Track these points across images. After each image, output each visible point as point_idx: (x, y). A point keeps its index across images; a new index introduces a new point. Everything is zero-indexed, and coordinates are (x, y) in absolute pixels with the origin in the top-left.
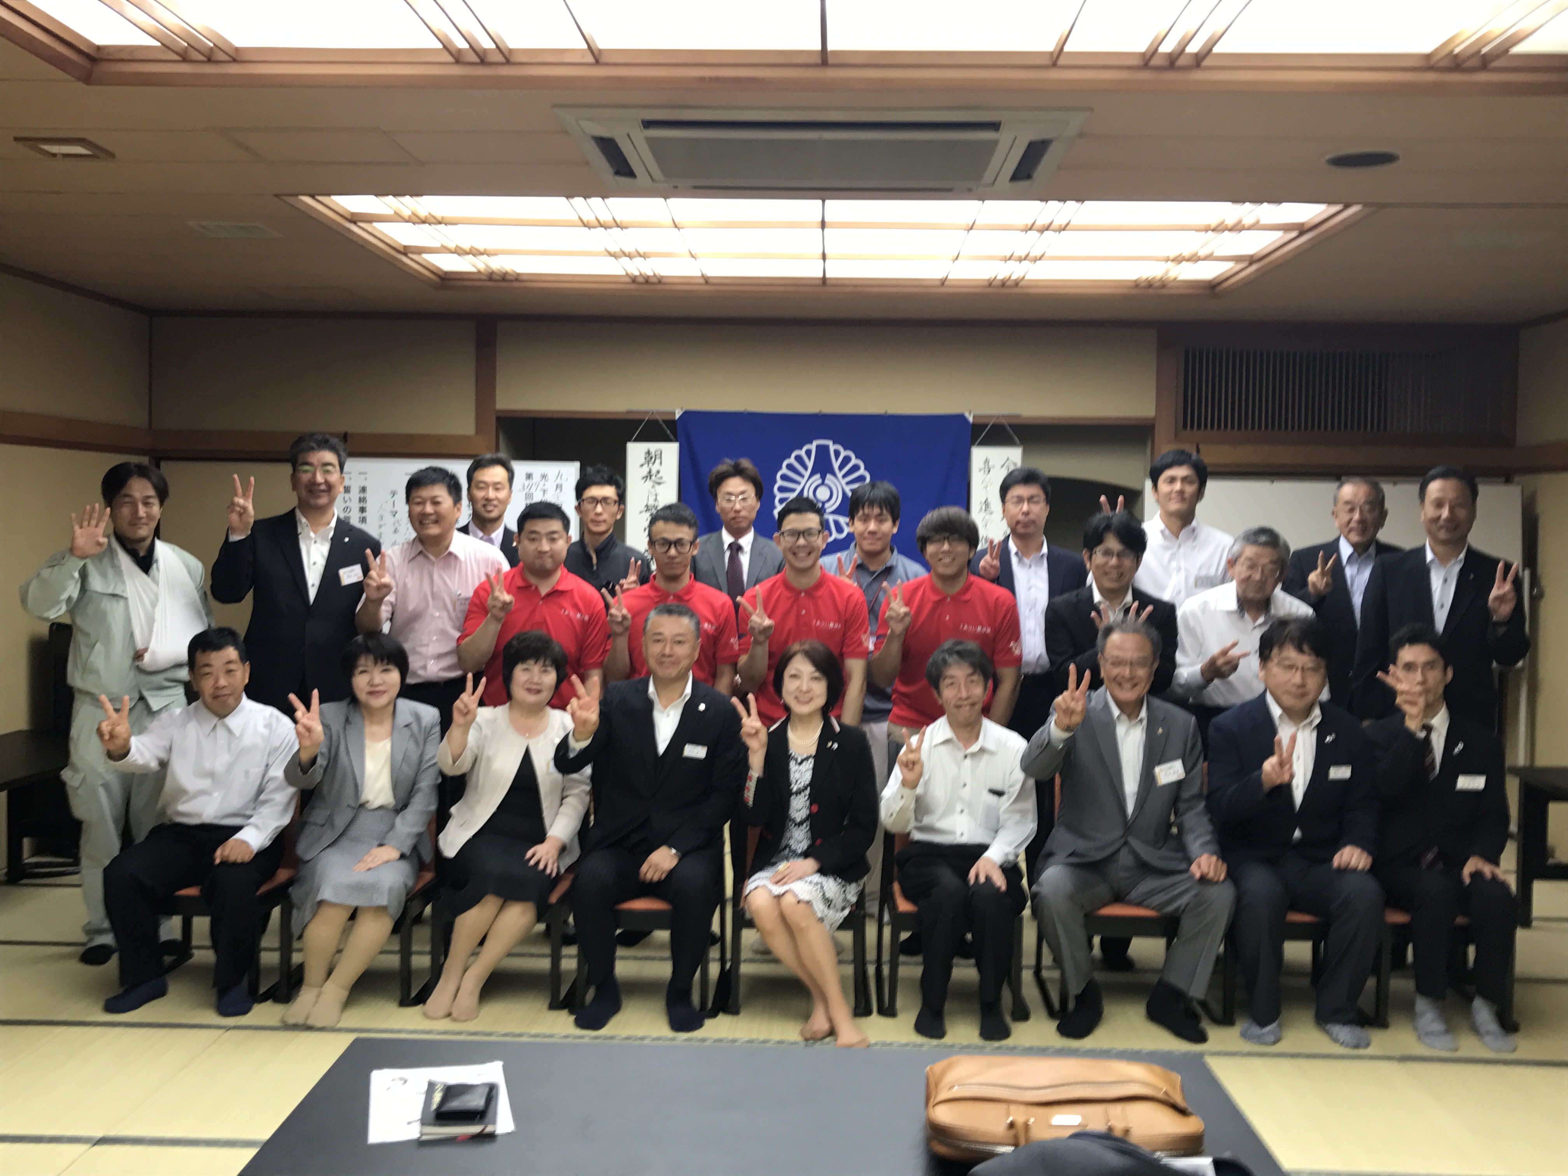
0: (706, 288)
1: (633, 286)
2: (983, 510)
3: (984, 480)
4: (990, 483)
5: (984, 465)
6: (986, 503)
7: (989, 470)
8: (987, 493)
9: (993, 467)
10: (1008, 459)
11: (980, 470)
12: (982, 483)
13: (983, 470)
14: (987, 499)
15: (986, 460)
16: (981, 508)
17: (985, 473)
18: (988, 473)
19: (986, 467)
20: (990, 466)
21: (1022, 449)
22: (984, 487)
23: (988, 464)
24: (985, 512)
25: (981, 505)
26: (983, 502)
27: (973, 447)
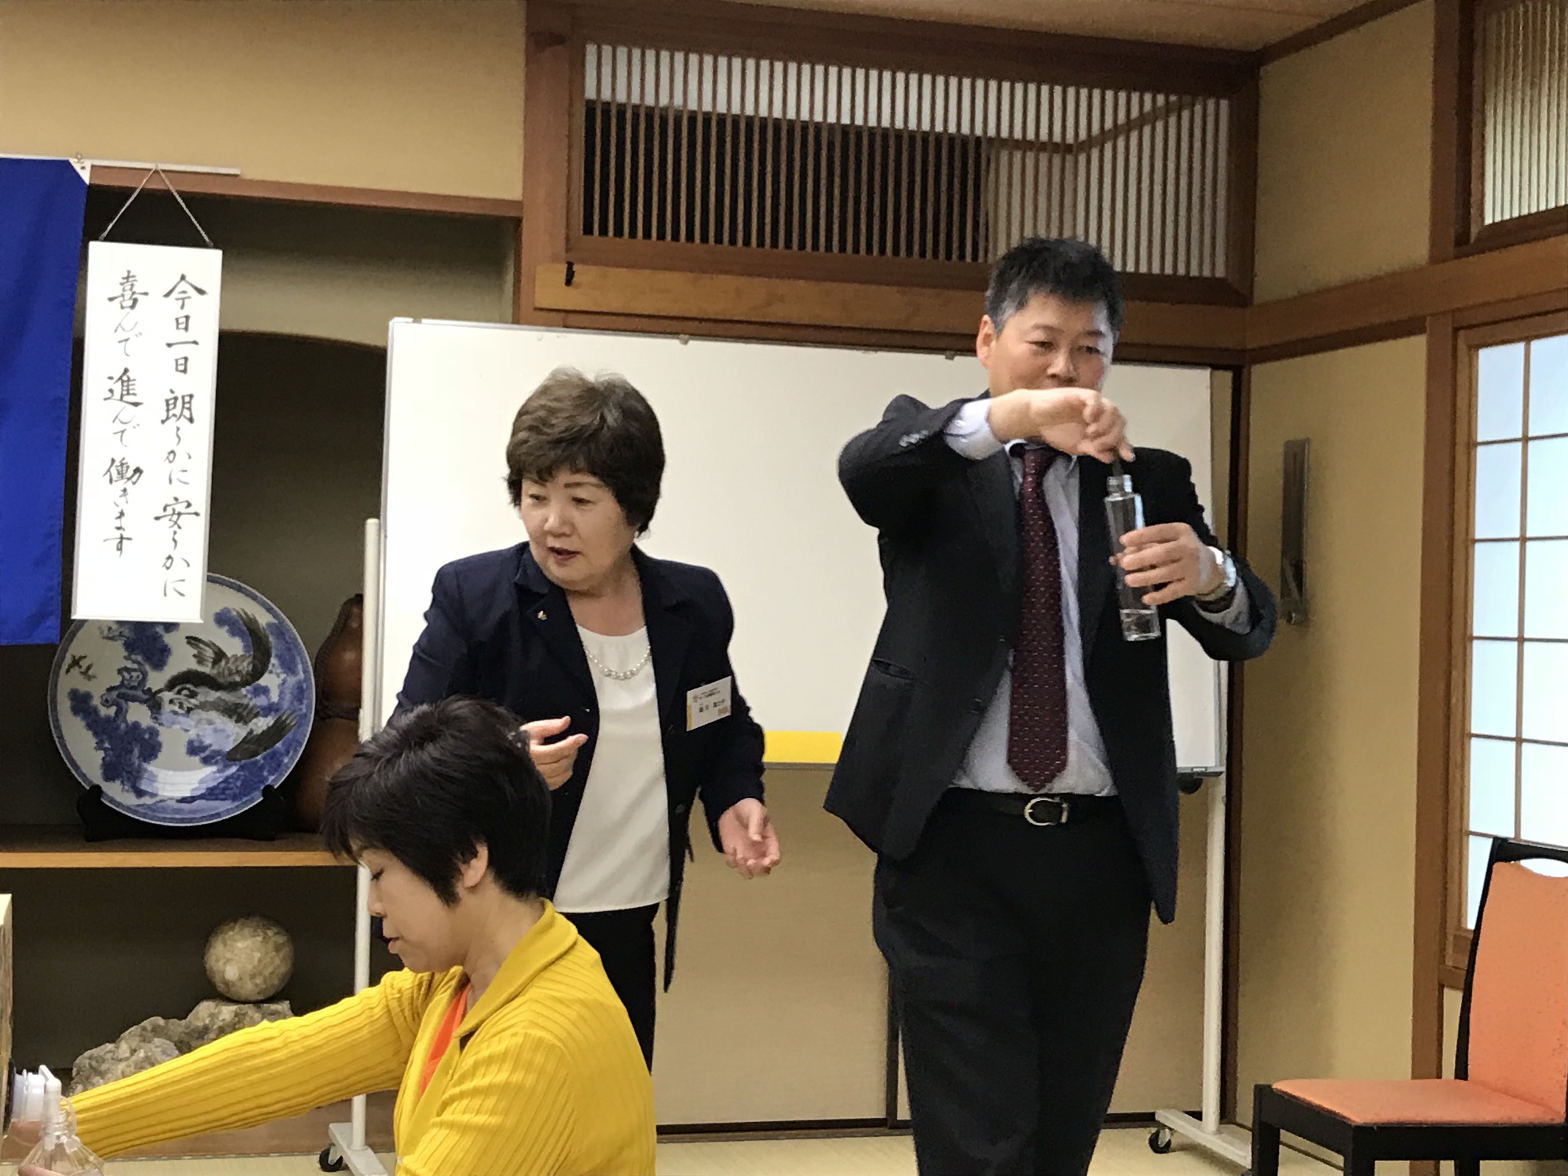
2: (117, 395)
3: (120, 324)
4: (136, 331)
5: (122, 287)
6: (125, 378)
7: (135, 301)
8: (127, 355)
9: (146, 294)
10: (183, 278)
11: (111, 299)
12: (116, 331)
13: (121, 299)
14: (126, 371)
15: (125, 275)
16: (111, 391)
17: (122, 307)
18: (133, 307)
19: (128, 294)
20: (137, 291)
21: (218, 254)
22: (120, 342)
23: (132, 285)
24: (121, 400)
25: (110, 384)
26: (116, 377)
27: (92, 244)
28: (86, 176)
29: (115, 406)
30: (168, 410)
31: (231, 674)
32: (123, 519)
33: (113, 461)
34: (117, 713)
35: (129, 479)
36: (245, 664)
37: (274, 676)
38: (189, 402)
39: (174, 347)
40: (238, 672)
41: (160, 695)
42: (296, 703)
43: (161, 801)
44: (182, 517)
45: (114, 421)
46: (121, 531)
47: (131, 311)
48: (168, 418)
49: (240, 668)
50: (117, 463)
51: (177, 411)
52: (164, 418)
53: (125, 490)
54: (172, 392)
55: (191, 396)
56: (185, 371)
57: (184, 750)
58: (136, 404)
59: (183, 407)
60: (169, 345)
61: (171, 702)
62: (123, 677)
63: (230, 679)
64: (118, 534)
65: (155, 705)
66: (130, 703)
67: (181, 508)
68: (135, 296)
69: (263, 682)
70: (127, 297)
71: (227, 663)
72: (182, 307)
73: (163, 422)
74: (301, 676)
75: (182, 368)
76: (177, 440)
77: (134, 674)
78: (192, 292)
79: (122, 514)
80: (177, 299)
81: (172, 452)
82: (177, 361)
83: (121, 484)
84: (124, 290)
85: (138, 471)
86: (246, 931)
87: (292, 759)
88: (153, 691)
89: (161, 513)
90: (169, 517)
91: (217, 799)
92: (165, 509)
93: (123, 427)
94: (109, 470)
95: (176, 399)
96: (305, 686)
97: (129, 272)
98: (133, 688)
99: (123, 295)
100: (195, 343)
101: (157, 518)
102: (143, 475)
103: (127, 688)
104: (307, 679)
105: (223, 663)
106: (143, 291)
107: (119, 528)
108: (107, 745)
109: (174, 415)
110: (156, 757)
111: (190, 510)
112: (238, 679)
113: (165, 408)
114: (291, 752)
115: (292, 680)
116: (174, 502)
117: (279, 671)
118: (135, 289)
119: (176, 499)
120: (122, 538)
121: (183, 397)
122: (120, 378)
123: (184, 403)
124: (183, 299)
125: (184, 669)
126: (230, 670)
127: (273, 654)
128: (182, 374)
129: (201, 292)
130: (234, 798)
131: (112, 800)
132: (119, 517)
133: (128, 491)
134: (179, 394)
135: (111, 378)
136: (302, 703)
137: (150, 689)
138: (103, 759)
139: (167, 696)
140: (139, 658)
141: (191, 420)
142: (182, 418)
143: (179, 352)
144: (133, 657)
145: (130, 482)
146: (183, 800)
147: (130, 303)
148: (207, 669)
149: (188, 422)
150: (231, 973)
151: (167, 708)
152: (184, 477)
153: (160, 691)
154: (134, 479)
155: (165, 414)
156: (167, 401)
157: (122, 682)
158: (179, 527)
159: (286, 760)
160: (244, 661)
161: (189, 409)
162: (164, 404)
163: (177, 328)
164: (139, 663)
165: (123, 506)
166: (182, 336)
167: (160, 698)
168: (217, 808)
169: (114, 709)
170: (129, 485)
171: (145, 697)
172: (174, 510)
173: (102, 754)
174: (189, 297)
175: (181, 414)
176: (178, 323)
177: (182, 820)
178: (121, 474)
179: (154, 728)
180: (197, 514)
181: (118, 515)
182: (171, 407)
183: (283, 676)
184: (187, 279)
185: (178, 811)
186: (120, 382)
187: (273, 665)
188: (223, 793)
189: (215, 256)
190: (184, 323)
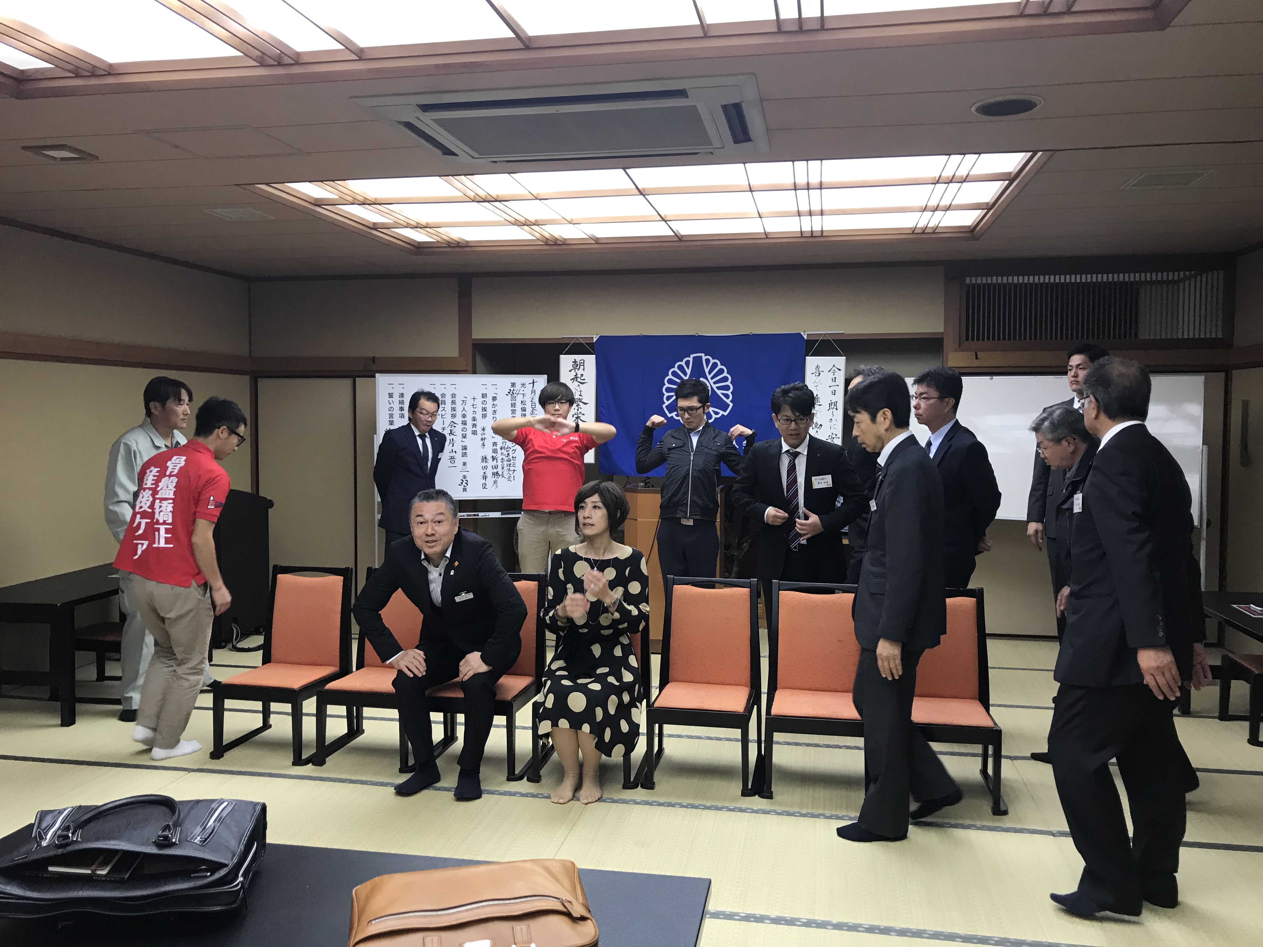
0: (596, 246)
1: (546, 247)
3: (815, 381)
4: (820, 383)
5: (816, 370)
7: (820, 374)
10: (834, 366)
11: (812, 374)
13: (815, 373)
17: (816, 376)
19: (817, 372)
20: (820, 371)
21: (844, 358)
23: (818, 369)
27: (807, 357)
28: (805, 337)
30: (830, 407)
35: (819, 428)
38: (836, 404)
39: (831, 387)
47: (819, 377)
48: (830, 409)
51: (833, 407)
52: (828, 409)
54: (831, 401)
55: (837, 402)
56: (835, 394)
58: (820, 405)
67: (834, 436)
72: (833, 375)
75: (833, 393)
76: (833, 415)
78: (837, 370)
80: (833, 372)
81: (831, 419)
82: (832, 391)
85: (821, 425)
97: (818, 365)
100: (838, 385)
102: (823, 426)
106: (822, 370)
111: (837, 437)
119: (832, 434)
123: (834, 404)
129: (840, 370)
134: (833, 402)
141: (837, 409)
142: (834, 409)
143: (833, 389)
147: (818, 374)
152: (835, 427)
161: (836, 406)
162: (829, 405)
163: (832, 381)
166: (834, 384)
170: (818, 430)
178: (816, 427)
182: (831, 405)
189: (843, 359)
190: (834, 380)
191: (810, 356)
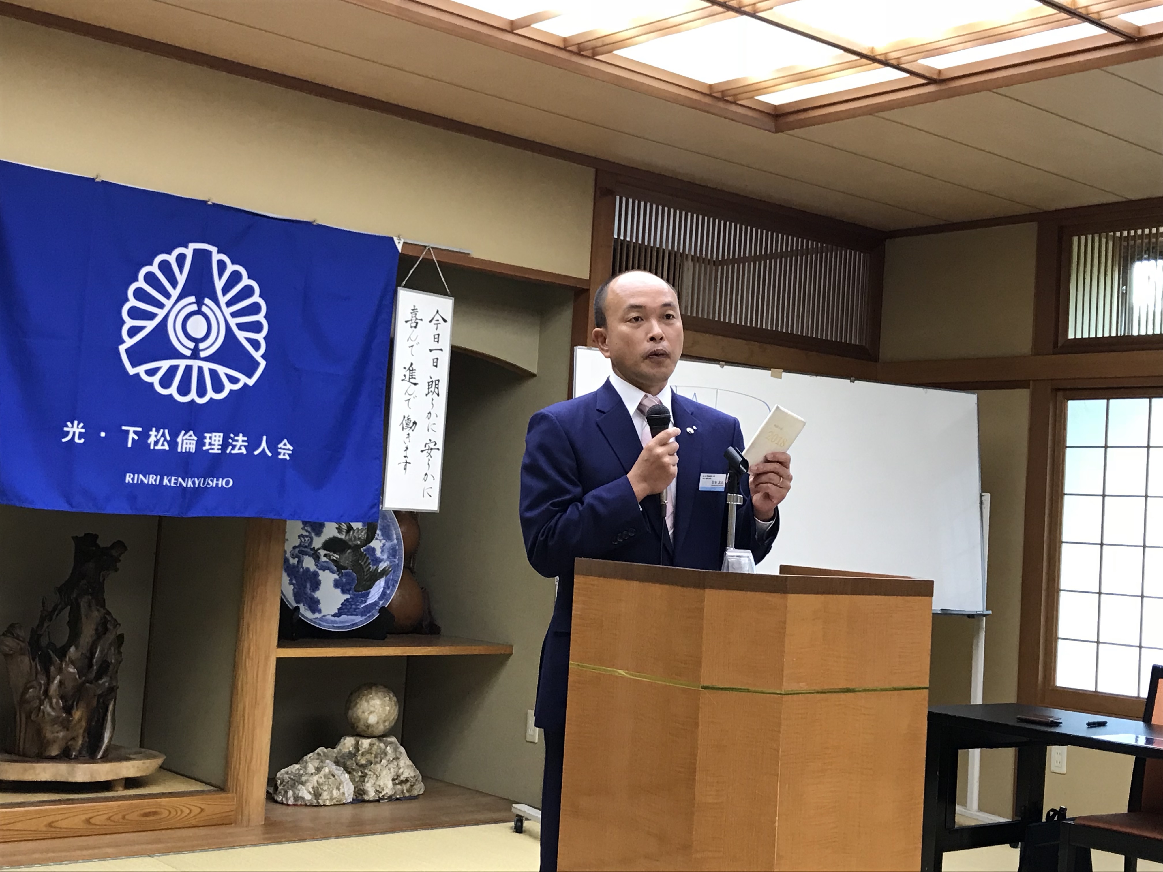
2: (407, 379)
3: (410, 337)
4: (416, 342)
5: (411, 315)
6: (411, 370)
7: (417, 323)
8: (413, 355)
9: (421, 320)
10: (437, 312)
11: (406, 322)
12: (408, 340)
13: (410, 322)
14: (412, 364)
15: (413, 308)
16: (405, 376)
17: (411, 327)
18: (415, 327)
19: (414, 318)
20: (418, 318)
21: (454, 300)
22: (410, 347)
23: (416, 314)
24: (409, 381)
25: (405, 372)
26: (407, 368)
27: (399, 288)
28: (399, 248)
29: (407, 384)
30: (429, 388)
31: (355, 540)
32: (407, 451)
33: (404, 417)
34: (298, 562)
35: (411, 428)
36: (363, 534)
37: (378, 541)
38: (438, 384)
39: (433, 352)
40: (359, 539)
41: (319, 551)
42: (391, 557)
43: (324, 616)
44: (432, 450)
45: (405, 394)
46: (406, 458)
47: (416, 330)
48: (429, 393)
49: (360, 536)
50: (406, 419)
51: (433, 389)
52: (427, 393)
53: (409, 434)
54: (431, 378)
55: (439, 381)
56: (436, 366)
57: (332, 584)
58: (415, 384)
59: (435, 387)
60: (431, 351)
61: (325, 555)
62: (301, 540)
63: (355, 543)
64: (404, 460)
65: (316, 557)
66: (304, 556)
67: (432, 445)
68: (417, 321)
69: (373, 544)
70: (413, 321)
71: (354, 533)
72: (437, 329)
73: (427, 395)
74: (395, 541)
75: (435, 364)
76: (432, 405)
77: (307, 539)
78: (441, 320)
79: (407, 448)
80: (435, 324)
81: (430, 413)
82: (433, 360)
83: (407, 431)
84: (412, 317)
85: (415, 423)
86: (380, 694)
87: (392, 591)
88: (316, 549)
89: (424, 449)
90: (427, 451)
91: (352, 615)
92: (425, 446)
93: (409, 397)
94: (402, 423)
95: (432, 382)
96: (397, 547)
97: (414, 306)
98: (306, 547)
99: (411, 320)
100: (441, 350)
101: (422, 451)
102: (417, 425)
103: (302, 546)
104: (399, 543)
105: (351, 532)
106: (420, 318)
107: (405, 457)
108: (294, 582)
109: (431, 391)
110: (319, 589)
111: (436, 447)
112: (359, 542)
113: (428, 387)
114: (391, 587)
115: (388, 544)
116: (429, 442)
117: (381, 538)
118: (417, 317)
119: (430, 440)
120: (407, 462)
121: (435, 381)
122: (409, 369)
123: (436, 385)
124: (437, 324)
125: (331, 536)
126: (355, 537)
127: (378, 528)
128: (435, 368)
129: (445, 321)
130: (362, 615)
131: (303, 615)
132: (406, 450)
133: (410, 435)
134: (433, 380)
135: (405, 368)
136: (395, 558)
137: (314, 548)
138: (293, 589)
139: (322, 552)
140: (309, 529)
141: (438, 395)
142: (435, 393)
143: (434, 355)
144: (306, 528)
145: (411, 430)
146: (334, 616)
147: (414, 325)
148: (343, 536)
149: (437, 395)
150: (372, 719)
151: (324, 559)
152: (433, 427)
153: (319, 549)
154: (413, 428)
155: (427, 390)
156: (429, 383)
157: (300, 543)
158: (431, 457)
159: (388, 592)
160: (362, 532)
161: (438, 388)
162: (427, 384)
163: (435, 341)
164: (309, 532)
165: (408, 444)
166: (436, 345)
167: (319, 553)
168: (353, 620)
169: (297, 559)
170: (410, 432)
171: (312, 552)
172: (429, 447)
173: (292, 587)
174: (440, 323)
175: (434, 391)
176: (435, 338)
177: (339, 628)
178: (407, 425)
179: (317, 572)
180: (438, 449)
181: (405, 449)
182: (430, 386)
183: (383, 541)
184: (439, 312)
185: (333, 622)
186: (409, 371)
187: (378, 535)
188: (355, 611)
189: (450, 301)
190: (437, 338)
191: (405, 286)
